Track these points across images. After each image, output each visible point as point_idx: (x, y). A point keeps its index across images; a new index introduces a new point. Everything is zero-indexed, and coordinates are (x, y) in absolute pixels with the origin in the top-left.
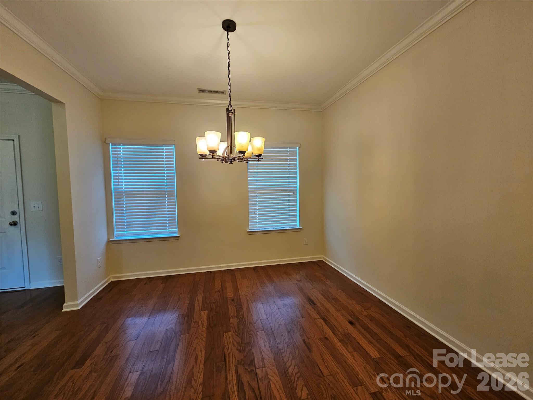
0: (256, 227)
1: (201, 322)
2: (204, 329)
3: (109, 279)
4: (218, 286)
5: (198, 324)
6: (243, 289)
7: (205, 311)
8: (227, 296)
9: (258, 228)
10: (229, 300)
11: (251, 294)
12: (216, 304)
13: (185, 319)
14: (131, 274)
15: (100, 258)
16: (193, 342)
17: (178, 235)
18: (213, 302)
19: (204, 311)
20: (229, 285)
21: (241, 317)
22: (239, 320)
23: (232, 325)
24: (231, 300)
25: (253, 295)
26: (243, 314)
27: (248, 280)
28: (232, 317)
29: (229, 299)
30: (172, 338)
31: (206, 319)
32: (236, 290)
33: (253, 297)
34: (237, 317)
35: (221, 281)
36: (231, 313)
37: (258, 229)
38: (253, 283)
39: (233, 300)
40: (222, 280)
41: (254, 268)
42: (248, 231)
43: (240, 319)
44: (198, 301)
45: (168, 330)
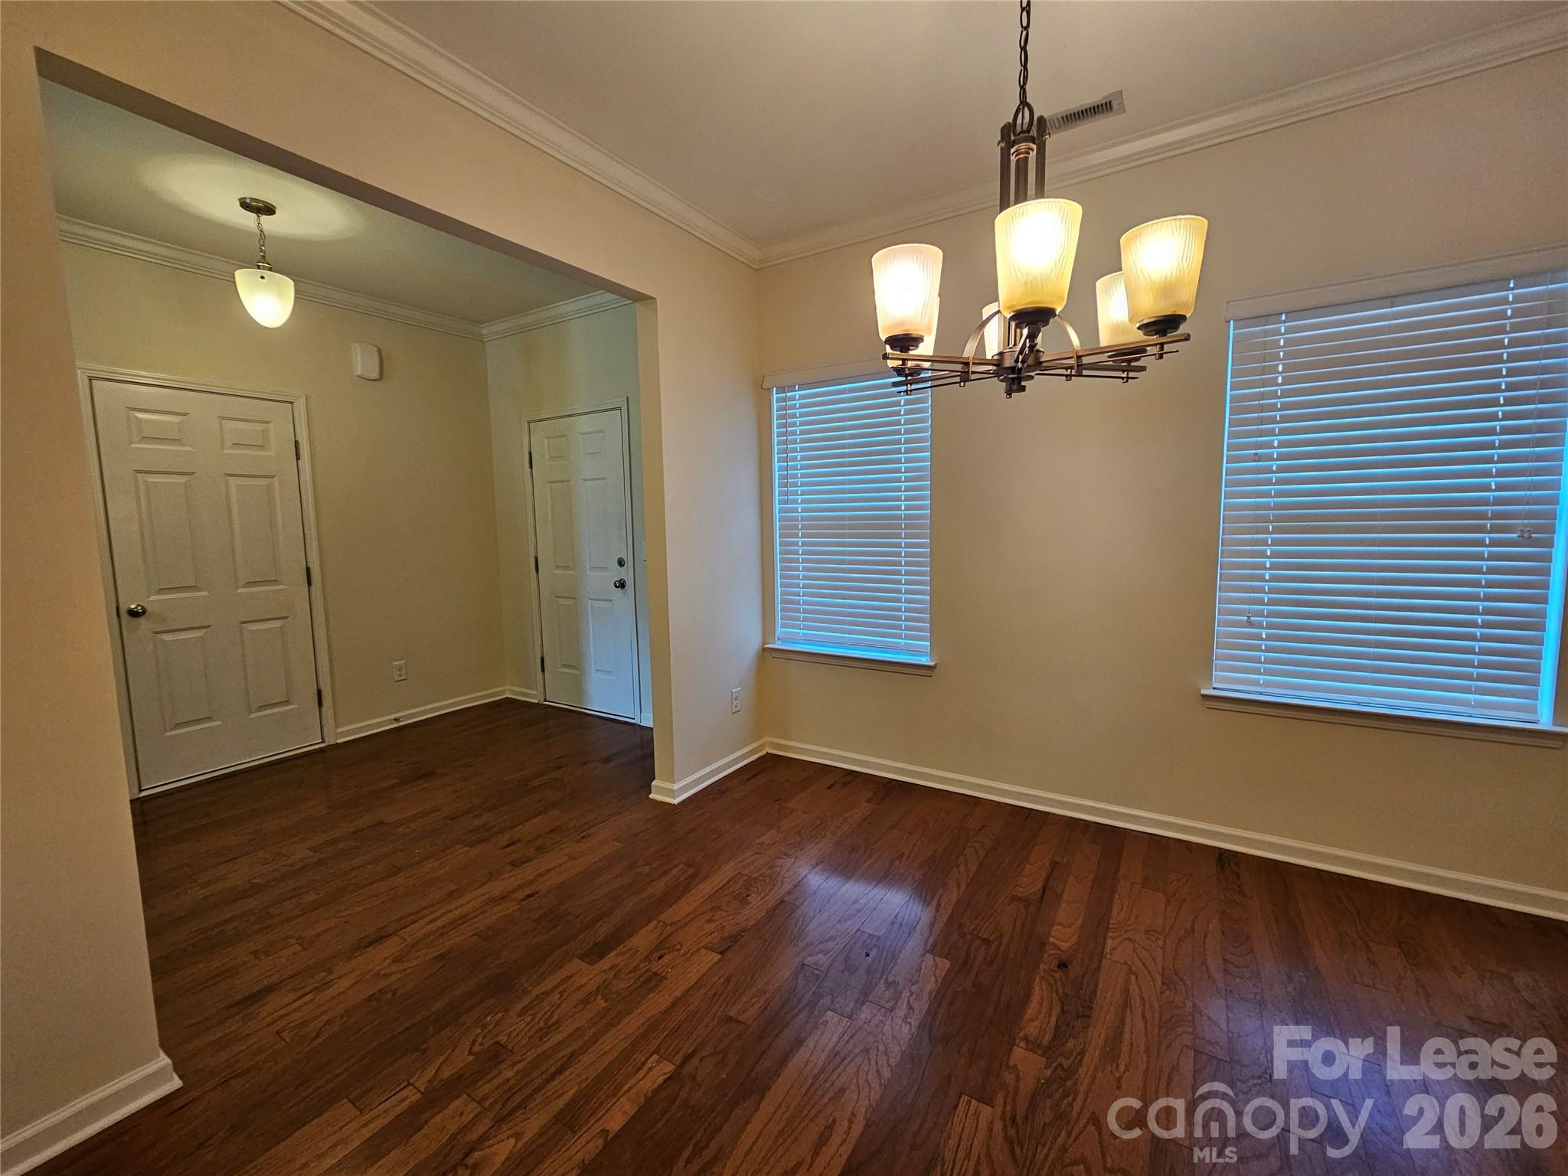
0: (1256, 683)
1: (908, 995)
2: (906, 1029)
3: (763, 746)
4: (1030, 880)
5: (897, 997)
6: (1130, 935)
7: (939, 960)
8: (1049, 935)
9: (1260, 685)
10: (1050, 955)
11: (1159, 978)
12: (993, 947)
13: (867, 955)
14: (810, 747)
15: (739, 689)
16: (849, 1059)
17: (931, 660)
18: (984, 936)
19: (937, 958)
20: (1074, 893)
21: (1066, 1063)
22: (1048, 1072)
23: (1009, 1078)
24: (1055, 963)
25: (1163, 983)
26: (1082, 1053)
27: (1168, 903)
28: (1026, 1039)
29: (1051, 952)
30: (801, 1005)
31: (930, 994)
32: (1098, 923)
33: (1162, 993)
34: (1049, 1052)
35: (1054, 865)
36: (1032, 1020)
37: (1261, 694)
38: (1189, 925)
39: (1063, 965)
40: (1056, 859)
41: (1224, 858)
42: (1203, 692)
43: (1056, 1068)
44: (936, 908)
45: (807, 968)
